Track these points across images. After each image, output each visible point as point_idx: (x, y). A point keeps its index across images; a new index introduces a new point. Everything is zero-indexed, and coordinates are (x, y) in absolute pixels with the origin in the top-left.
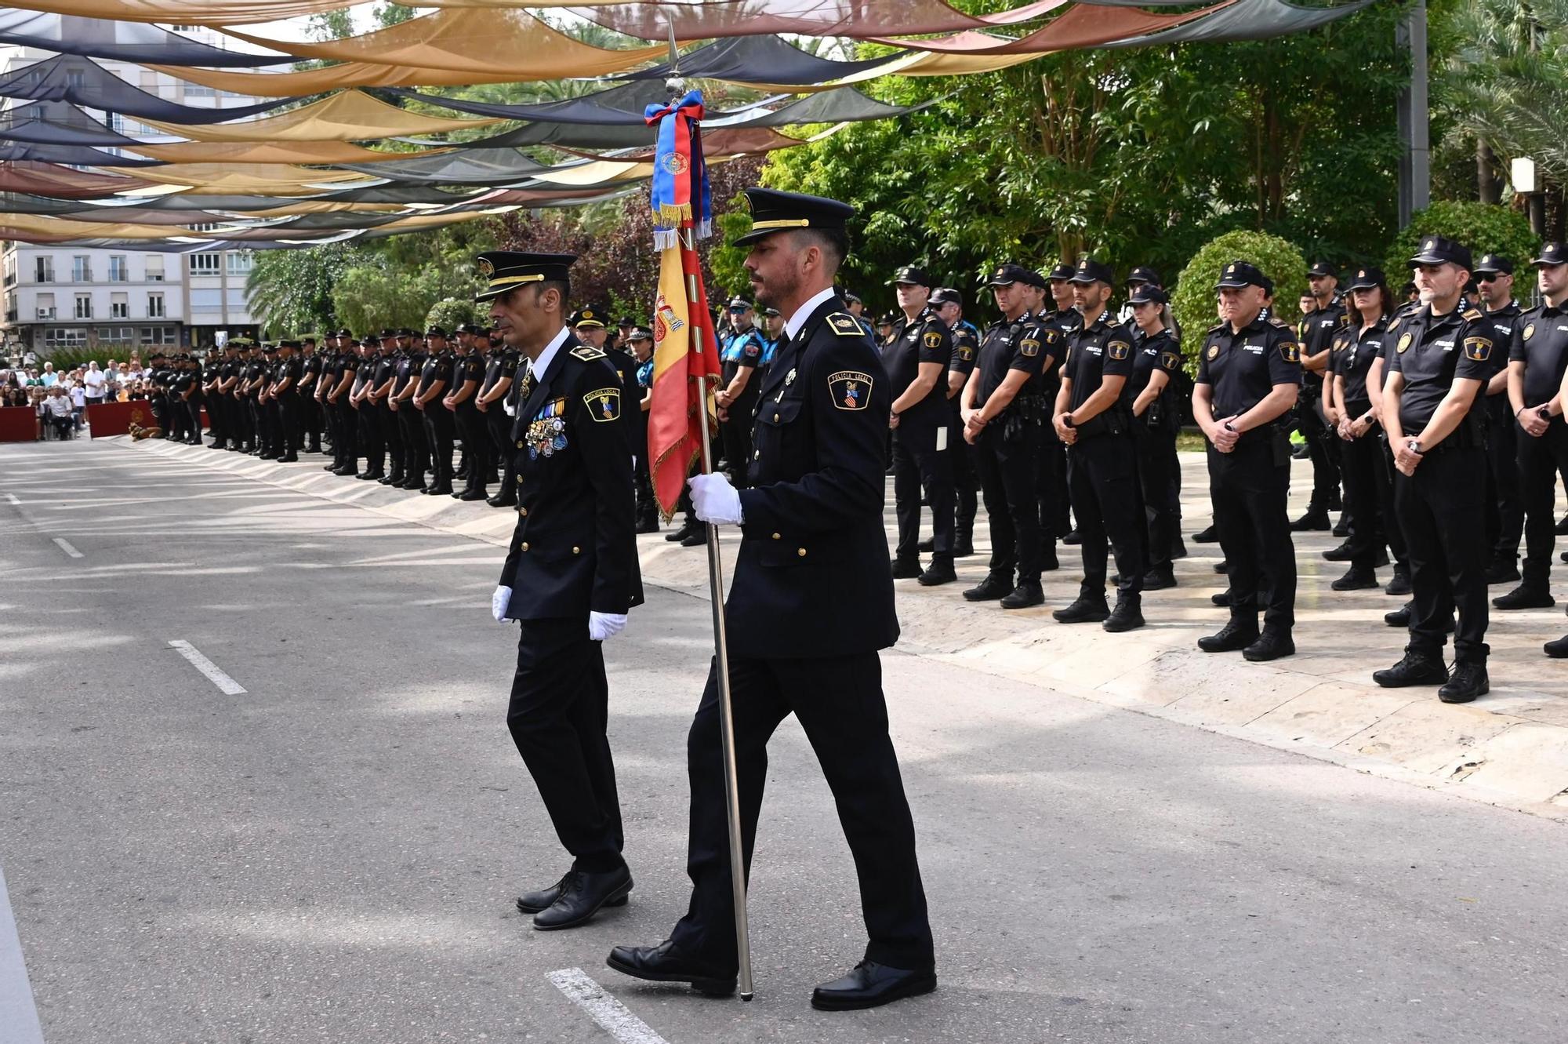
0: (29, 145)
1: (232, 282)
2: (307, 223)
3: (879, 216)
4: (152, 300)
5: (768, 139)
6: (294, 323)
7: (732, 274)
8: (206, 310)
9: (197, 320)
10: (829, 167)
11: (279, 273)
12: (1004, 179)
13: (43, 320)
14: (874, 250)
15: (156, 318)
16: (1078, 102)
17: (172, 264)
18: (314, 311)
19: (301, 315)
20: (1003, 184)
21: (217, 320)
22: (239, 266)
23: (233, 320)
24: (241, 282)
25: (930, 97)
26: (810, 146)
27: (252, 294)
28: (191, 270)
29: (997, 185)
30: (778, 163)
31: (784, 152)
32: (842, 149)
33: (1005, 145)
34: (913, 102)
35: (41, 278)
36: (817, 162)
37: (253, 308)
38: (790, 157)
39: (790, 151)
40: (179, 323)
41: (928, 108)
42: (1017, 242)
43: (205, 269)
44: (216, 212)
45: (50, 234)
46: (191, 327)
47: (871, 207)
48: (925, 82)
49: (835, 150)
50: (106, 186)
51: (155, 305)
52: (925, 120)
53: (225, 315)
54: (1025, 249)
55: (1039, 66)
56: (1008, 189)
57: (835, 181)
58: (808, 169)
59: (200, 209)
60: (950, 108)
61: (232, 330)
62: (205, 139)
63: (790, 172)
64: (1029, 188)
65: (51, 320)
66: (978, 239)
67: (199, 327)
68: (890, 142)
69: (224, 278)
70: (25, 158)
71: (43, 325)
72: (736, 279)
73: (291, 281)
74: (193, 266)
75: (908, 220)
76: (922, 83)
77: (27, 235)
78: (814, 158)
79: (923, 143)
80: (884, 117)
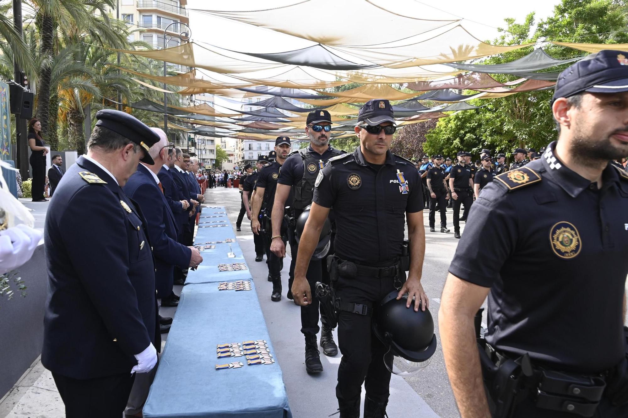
0: (262, 117)
3: (468, 135)
5: (438, 115)
7: (428, 149)
10: (455, 122)
12: (505, 126)
13: (250, 159)
14: (467, 144)
16: (525, 105)
20: (505, 127)
22: (296, 146)
25: (483, 104)
26: (450, 117)
29: (503, 127)
30: (441, 121)
31: (443, 118)
32: (459, 117)
33: (506, 117)
34: (480, 106)
35: (250, 149)
36: (452, 121)
38: (444, 120)
39: (445, 118)
41: (483, 107)
42: (507, 142)
44: (300, 133)
45: (260, 138)
47: (466, 133)
48: (484, 100)
49: (457, 118)
50: (277, 127)
52: (482, 110)
54: (509, 144)
55: (515, 96)
56: (506, 128)
57: (457, 126)
58: (449, 122)
59: (296, 132)
60: (490, 107)
63: (445, 124)
64: (512, 128)
65: (252, 159)
66: (497, 141)
68: (472, 115)
70: (261, 120)
71: (250, 160)
72: (429, 151)
75: (476, 136)
76: (483, 100)
77: (255, 138)
78: (451, 120)
79: (483, 116)
80: (472, 109)
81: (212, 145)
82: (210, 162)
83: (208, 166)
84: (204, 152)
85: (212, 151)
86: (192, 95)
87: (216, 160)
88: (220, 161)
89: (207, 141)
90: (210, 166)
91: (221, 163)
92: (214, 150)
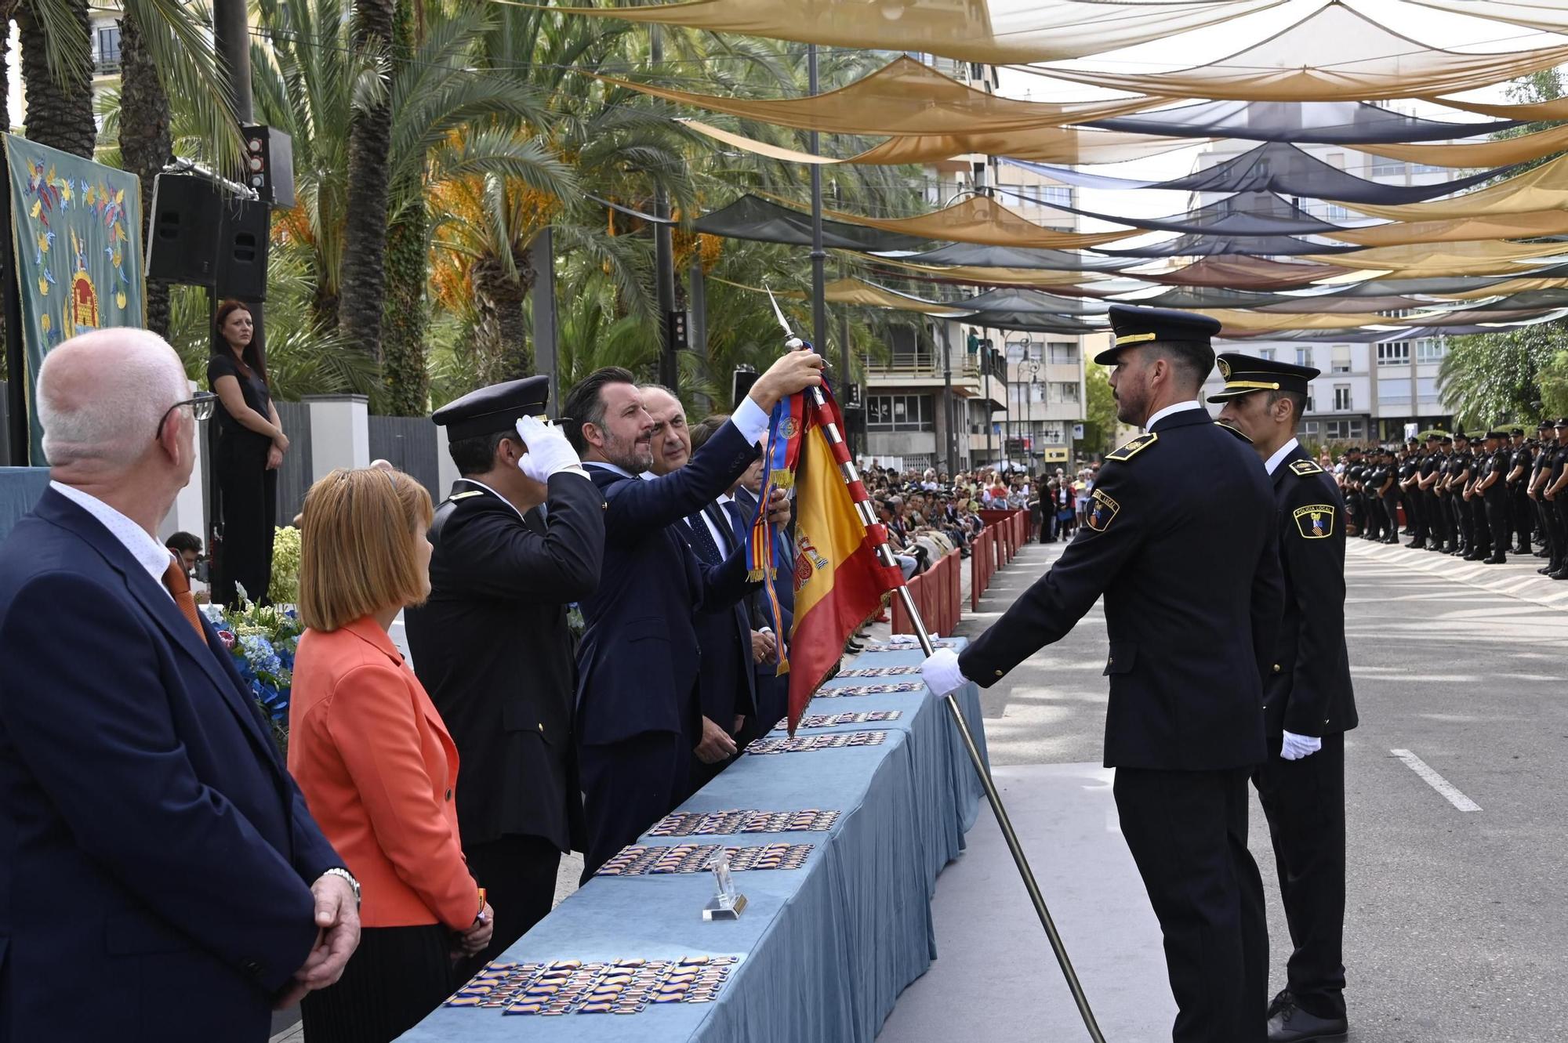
0: (1232, 238)
1: (1422, 371)
2: (1513, 303)
4: (1338, 392)
6: (1492, 413)
8: (1395, 401)
9: (1385, 412)
11: (1476, 359)
15: (1343, 411)
17: (1359, 354)
18: (1514, 400)
19: (1499, 404)
21: (1406, 412)
22: (1430, 353)
23: (1423, 412)
24: (1433, 371)
27: (1445, 384)
28: (1379, 359)
37: (1446, 399)
40: (1367, 416)
43: (1394, 358)
44: (1416, 296)
46: (1379, 420)
50: (1302, 276)
51: (1342, 397)
53: (1415, 407)
59: (1398, 294)
61: (1422, 422)
62: (1409, 219)
67: (1386, 420)
69: (1414, 368)
70: (1225, 252)
73: (1488, 368)
74: (1381, 355)
81: (1069, 363)
82: (1061, 434)
83: (1054, 451)
84: (1036, 395)
85: (1070, 389)
86: (979, 167)
87: (1090, 427)
88: (1109, 430)
89: (1047, 351)
90: (1060, 450)
91: (1113, 435)
92: (1077, 384)
